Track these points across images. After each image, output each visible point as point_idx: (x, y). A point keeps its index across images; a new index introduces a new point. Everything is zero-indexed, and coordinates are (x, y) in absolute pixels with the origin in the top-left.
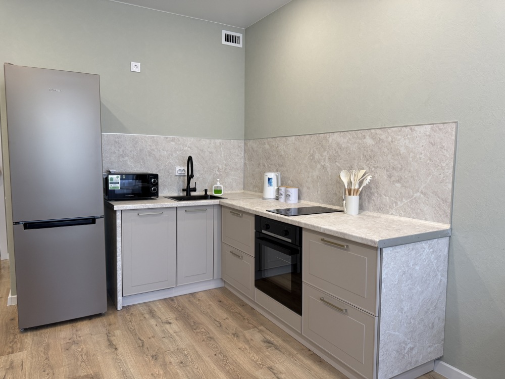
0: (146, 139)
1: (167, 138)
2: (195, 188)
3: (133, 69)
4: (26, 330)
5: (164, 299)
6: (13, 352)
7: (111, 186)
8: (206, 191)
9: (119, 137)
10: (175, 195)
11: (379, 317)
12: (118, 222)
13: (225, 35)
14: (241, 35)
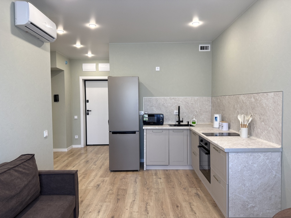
0: (162, 99)
1: (170, 98)
2: (183, 121)
3: (157, 70)
4: (112, 171)
5: (164, 170)
6: (105, 177)
7: (145, 119)
8: (188, 122)
9: (151, 98)
10: (174, 123)
11: (228, 185)
12: (145, 134)
13: (201, 47)
14: (209, 45)
